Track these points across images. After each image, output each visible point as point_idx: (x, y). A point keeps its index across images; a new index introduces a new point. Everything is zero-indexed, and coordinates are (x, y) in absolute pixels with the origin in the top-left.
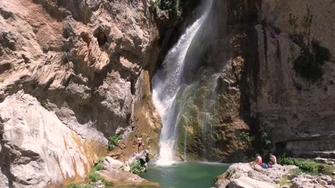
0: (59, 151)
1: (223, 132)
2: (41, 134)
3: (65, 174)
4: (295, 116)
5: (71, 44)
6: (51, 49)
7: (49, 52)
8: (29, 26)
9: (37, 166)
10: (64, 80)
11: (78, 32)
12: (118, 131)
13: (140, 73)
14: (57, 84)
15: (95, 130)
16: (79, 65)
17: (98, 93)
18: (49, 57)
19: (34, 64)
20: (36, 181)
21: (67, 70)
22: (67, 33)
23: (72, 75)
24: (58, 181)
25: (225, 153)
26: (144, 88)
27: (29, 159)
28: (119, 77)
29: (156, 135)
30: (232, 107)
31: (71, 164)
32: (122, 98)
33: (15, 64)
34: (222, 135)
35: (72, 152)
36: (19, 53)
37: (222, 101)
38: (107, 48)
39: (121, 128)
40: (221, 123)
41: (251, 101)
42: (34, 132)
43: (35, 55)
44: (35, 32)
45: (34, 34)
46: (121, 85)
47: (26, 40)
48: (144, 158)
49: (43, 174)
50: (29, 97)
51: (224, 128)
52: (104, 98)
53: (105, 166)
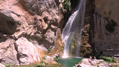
0: (33, 54)
1: (83, 48)
2: (28, 49)
3: (34, 61)
4: (106, 43)
5: (37, 22)
6: (31, 24)
7: (30, 25)
8: (24, 18)
9: (27, 58)
10: (34, 33)
11: (38, 19)
12: (51, 47)
13: (57, 29)
14: (32, 34)
15: (44, 47)
16: (39, 28)
17: (44, 36)
18: (30, 26)
19: (26, 29)
20: (26, 63)
21: (35, 30)
22: (35, 19)
23: (37, 31)
24: (32, 63)
25: (84, 54)
26: (59, 34)
27: (24, 56)
28: (51, 31)
29: (63, 48)
30: (86, 40)
31: (36, 57)
32: (52, 37)
33: (21, 29)
34: (83, 49)
35: (36, 54)
36: (22, 26)
37: (83, 38)
38: (47, 22)
39: (52, 46)
40: (82, 45)
41: (92, 38)
42: (26, 49)
43: (26, 26)
44: (26, 19)
45: (26, 20)
46: (52, 33)
47: (24, 22)
48: (58, 56)
49: (28, 61)
50: (25, 38)
51: (83, 47)
52: (46, 38)
53: (46, 58)
